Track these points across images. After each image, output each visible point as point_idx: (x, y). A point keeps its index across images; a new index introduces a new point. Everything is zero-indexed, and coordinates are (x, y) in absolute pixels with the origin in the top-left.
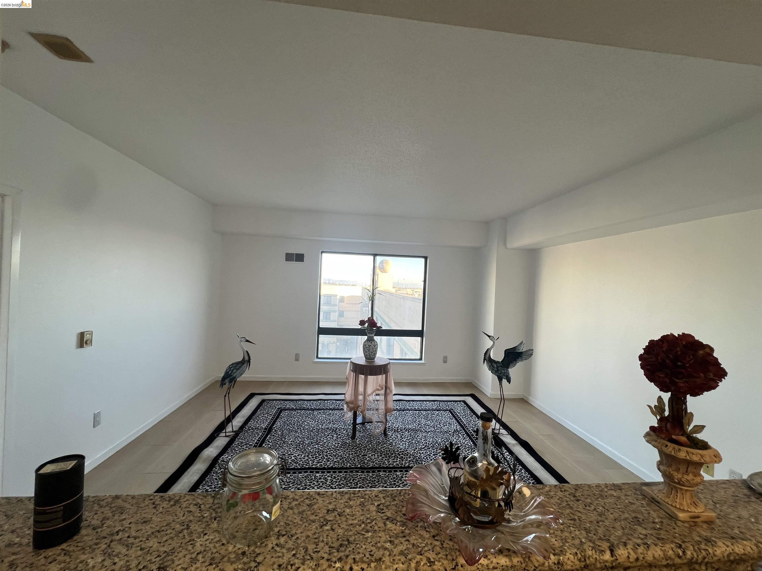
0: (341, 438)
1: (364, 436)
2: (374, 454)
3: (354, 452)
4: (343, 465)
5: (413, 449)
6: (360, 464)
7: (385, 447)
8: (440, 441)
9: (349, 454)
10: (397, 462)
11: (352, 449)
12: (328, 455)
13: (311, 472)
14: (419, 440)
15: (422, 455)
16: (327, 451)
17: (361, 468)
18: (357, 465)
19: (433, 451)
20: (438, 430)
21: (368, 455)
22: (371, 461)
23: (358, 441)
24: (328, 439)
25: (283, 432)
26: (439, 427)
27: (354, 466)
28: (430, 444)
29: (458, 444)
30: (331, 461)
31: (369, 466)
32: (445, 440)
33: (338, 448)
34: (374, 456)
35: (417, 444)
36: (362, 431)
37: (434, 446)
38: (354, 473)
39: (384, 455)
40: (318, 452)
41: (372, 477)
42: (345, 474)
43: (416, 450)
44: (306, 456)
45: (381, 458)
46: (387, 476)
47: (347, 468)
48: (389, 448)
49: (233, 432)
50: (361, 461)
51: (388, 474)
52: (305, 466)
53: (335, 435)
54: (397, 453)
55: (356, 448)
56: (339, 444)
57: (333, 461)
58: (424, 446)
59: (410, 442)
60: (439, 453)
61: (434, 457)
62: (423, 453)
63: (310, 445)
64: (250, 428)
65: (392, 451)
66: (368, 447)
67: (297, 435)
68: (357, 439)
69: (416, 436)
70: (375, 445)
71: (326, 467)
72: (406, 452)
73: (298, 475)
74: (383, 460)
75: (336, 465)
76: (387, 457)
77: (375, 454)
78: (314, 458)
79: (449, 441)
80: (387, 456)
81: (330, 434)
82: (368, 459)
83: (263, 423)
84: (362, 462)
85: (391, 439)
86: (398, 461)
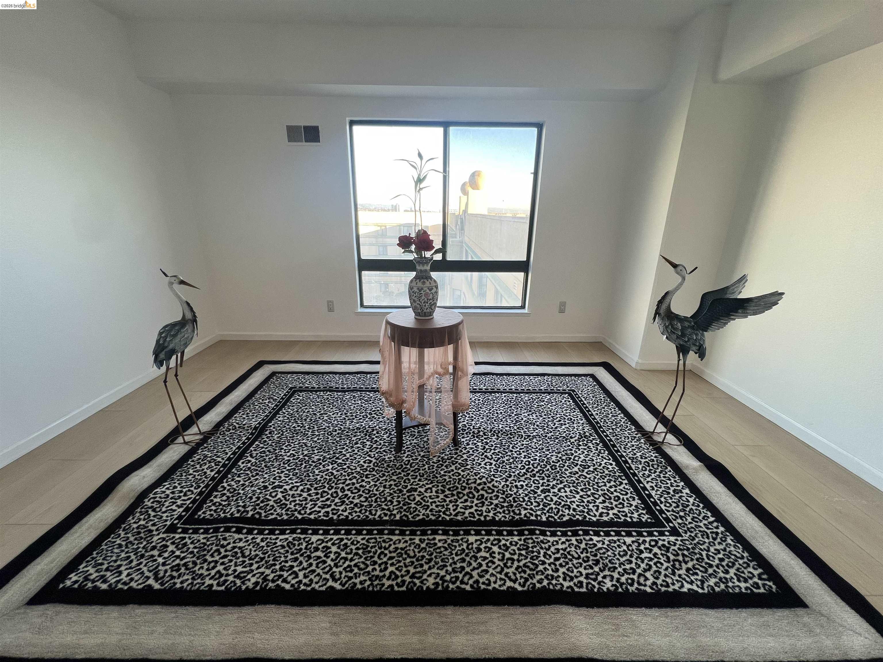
0: (377, 448)
1: (418, 445)
2: (430, 486)
3: (395, 481)
4: (367, 514)
5: (504, 476)
6: (401, 513)
7: (453, 470)
8: (554, 458)
9: (385, 487)
10: (471, 507)
11: (393, 474)
12: (346, 488)
13: (304, 532)
14: (515, 455)
15: (521, 491)
16: (346, 479)
17: (402, 523)
18: (395, 515)
19: (541, 482)
20: (550, 435)
21: (419, 489)
22: (424, 503)
23: (406, 455)
24: (354, 451)
25: (282, 435)
26: (552, 428)
27: (387, 518)
28: (535, 465)
29: (589, 467)
30: (347, 502)
31: (417, 519)
32: (564, 458)
33: (368, 472)
34: (429, 491)
35: (513, 465)
36: (416, 434)
37: (543, 471)
38: (385, 537)
39: (449, 489)
40: (330, 480)
41: (419, 546)
42: (367, 537)
43: (510, 479)
44: (306, 490)
45: (441, 496)
46: (449, 545)
47: (373, 522)
48: (460, 474)
49: (200, 433)
50: (404, 505)
51: (452, 541)
52: (296, 513)
53: (368, 443)
54: (473, 485)
55: (400, 473)
56: (371, 461)
57: (352, 502)
58: (524, 471)
59: (499, 459)
60: (553, 488)
61: (543, 495)
62: (522, 486)
63: (321, 464)
64: (231, 427)
65: (464, 481)
66: (421, 472)
67: (304, 441)
68: (405, 451)
69: (511, 446)
70: (436, 465)
71: (335, 517)
72: (490, 485)
73: (277, 538)
74: (445, 501)
75: (356, 512)
76: (453, 495)
77: (433, 486)
78: (319, 496)
79: (570, 458)
80: (455, 492)
81: (360, 439)
82: (418, 498)
83: (256, 417)
84: (405, 508)
85: (465, 451)
86: (474, 505)
